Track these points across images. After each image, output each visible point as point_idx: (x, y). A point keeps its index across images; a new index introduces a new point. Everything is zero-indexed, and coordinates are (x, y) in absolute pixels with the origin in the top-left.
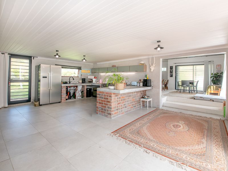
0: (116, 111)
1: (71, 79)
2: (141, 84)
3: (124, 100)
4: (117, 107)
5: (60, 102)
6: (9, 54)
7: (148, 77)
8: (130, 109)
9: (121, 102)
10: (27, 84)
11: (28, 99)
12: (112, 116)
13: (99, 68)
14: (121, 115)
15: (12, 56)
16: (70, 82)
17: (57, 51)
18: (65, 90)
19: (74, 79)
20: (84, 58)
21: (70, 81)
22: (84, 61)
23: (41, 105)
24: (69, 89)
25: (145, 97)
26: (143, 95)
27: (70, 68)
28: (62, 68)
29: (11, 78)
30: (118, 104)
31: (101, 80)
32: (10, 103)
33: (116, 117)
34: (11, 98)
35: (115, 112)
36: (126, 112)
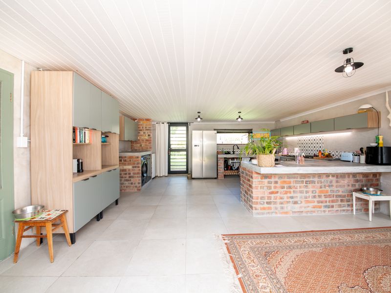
0: (266, 206)
1: (235, 147)
2: (363, 158)
3: (290, 187)
4: (269, 198)
5: (216, 178)
6: (168, 123)
7: (381, 141)
8: (310, 209)
9: (280, 190)
10: (185, 153)
11: (186, 170)
12: (254, 211)
13: (281, 129)
14: (279, 215)
15: (171, 124)
16: (234, 152)
17: (198, 113)
18: (223, 162)
19: (238, 148)
20: (240, 116)
21: (235, 150)
22: (240, 120)
23: (194, 179)
24: (230, 161)
25: (368, 189)
26: (363, 186)
27: (234, 132)
28: (218, 132)
29: (171, 147)
30: (272, 193)
31: (286, 149)
32: (171, 173)
33: (265, 216)
34: (171, 167)
35: (262, 206)
36: (295, 212)
